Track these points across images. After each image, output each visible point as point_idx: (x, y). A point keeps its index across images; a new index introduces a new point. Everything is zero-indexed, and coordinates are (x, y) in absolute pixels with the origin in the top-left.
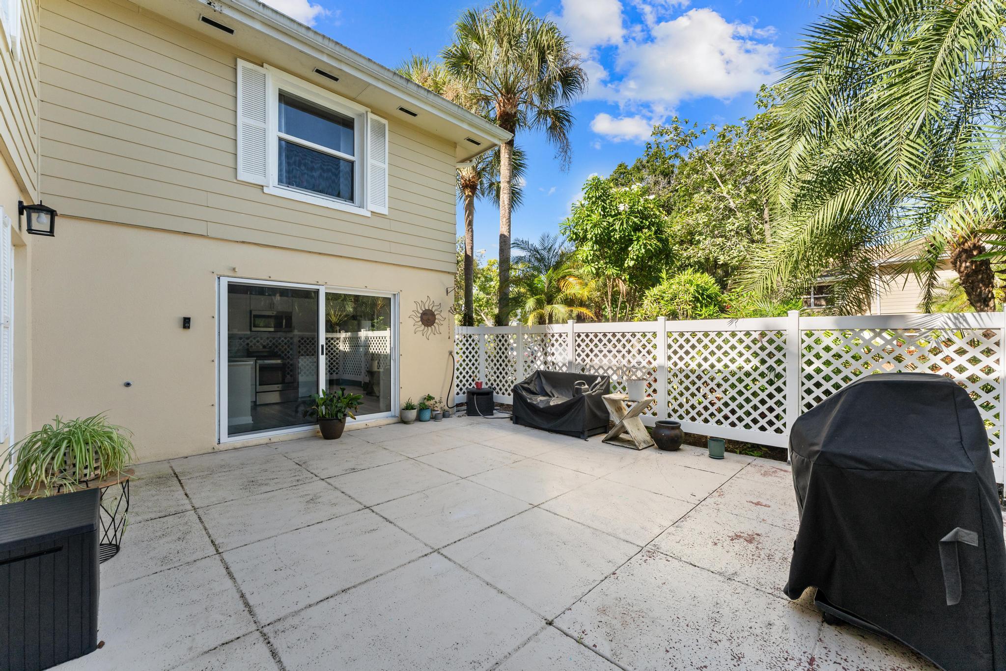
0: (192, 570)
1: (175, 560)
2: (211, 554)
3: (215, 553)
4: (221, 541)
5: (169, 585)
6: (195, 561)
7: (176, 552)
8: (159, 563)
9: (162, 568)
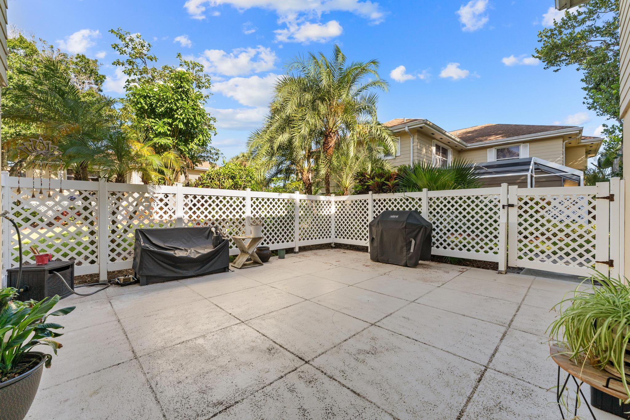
0: (515, 370)
1: (520, 387)
2: (492, 371)
3: (488, 370)
4: (475, 375)
5: (535, 371)
6: (507, 374)
7: (514, 395)
8: (534, 394)
9: (533, 387)
